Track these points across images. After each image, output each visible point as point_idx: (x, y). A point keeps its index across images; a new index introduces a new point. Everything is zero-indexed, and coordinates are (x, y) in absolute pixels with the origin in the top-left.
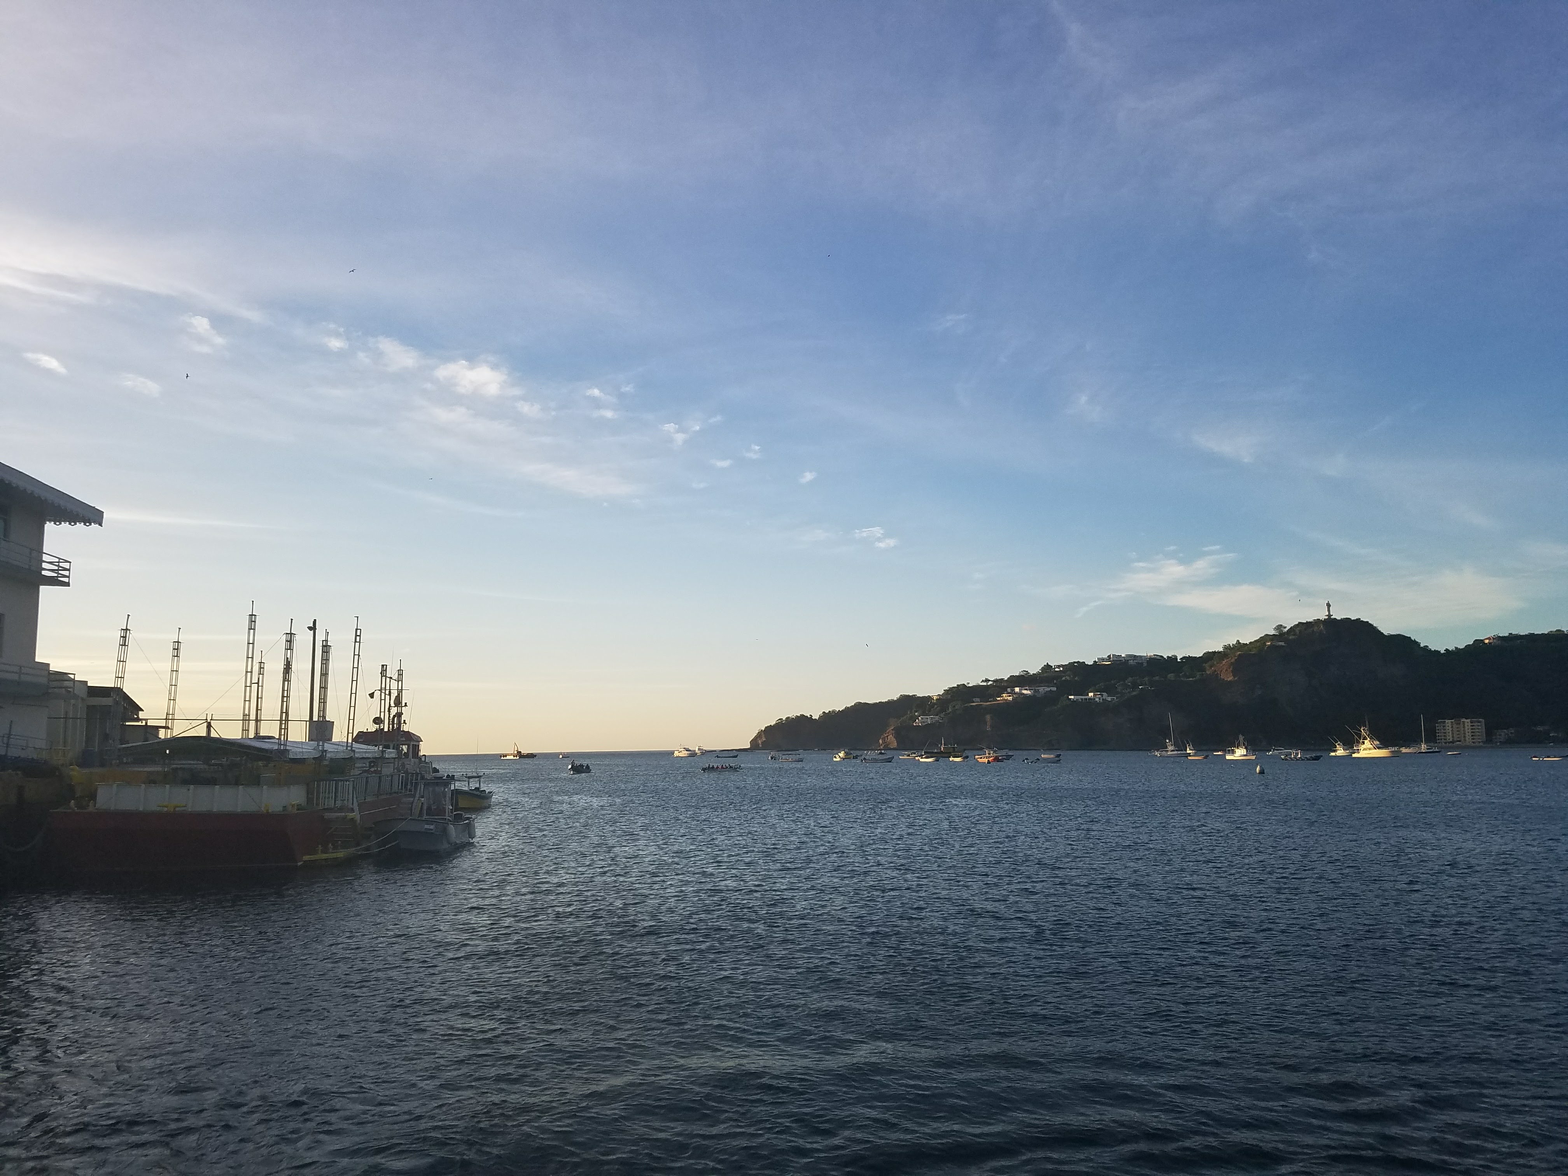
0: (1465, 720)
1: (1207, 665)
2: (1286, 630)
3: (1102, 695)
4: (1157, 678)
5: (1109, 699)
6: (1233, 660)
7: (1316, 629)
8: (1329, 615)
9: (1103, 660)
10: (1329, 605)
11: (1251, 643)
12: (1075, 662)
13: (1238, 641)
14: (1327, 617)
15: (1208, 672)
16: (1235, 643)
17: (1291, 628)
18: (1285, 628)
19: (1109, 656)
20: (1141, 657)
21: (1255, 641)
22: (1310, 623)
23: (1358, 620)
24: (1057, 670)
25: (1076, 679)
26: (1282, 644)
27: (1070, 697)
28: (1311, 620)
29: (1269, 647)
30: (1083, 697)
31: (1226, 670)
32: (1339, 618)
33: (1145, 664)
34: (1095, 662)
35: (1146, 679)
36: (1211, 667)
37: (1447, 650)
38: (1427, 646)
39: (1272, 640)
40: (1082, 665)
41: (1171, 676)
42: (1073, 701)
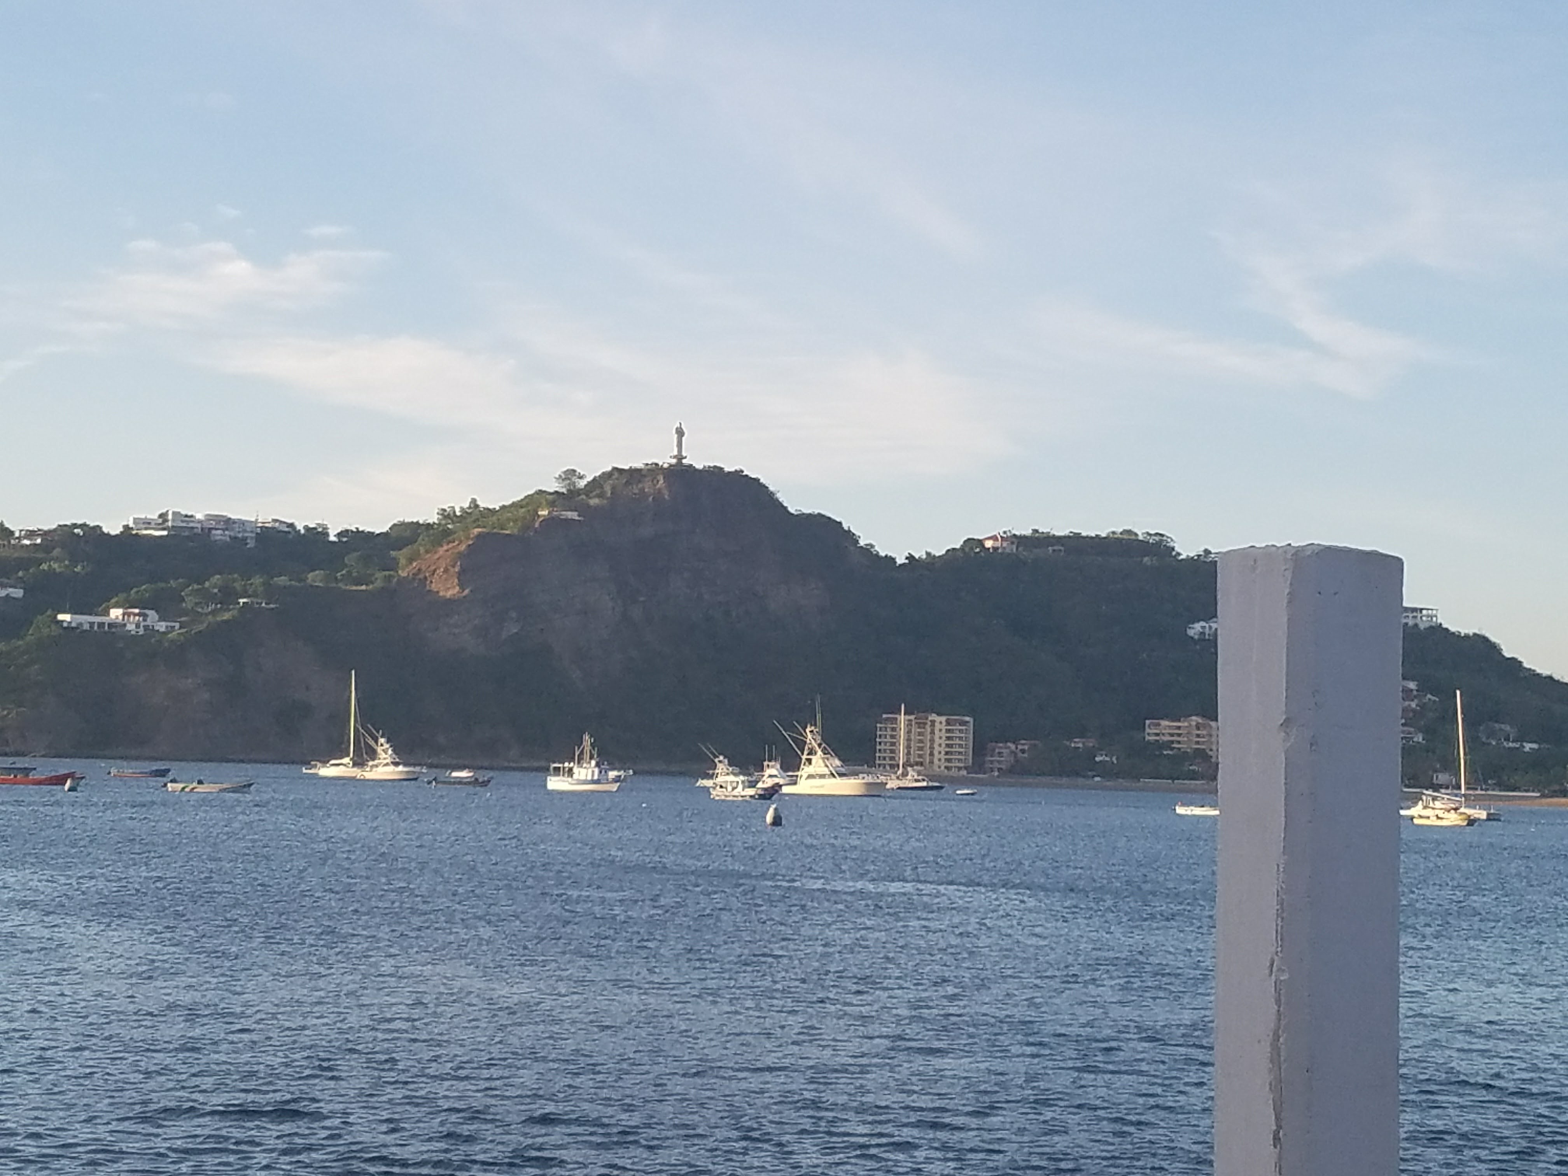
0: (938, 719)
1: (401, 556)
2: (582, 484)
3: (145, 616)
4: (282, 580)
5: (162, 626)
6: (463, 547)
7: (647, 487)
8: (680, 458)
9: (147, 523)
10: (680, 433)
11: (503, 507)
12: (75, 526)
13: (474, 501)
14: (674, 461)
15: (403, 574)
16: (466, 505)
17: (595, 479)
18: (581, 477)
19: (163, 516)
20: (243, 523)
21: (513, 505)
22: (638, 471)
23: (738, 475)
24: (27, 542)
25: (78, 569)
26: (573, 515)
27: (60, 617)
28: (639, 465)
29: (546, 521)
30: (97, 619)
31: (446, 571)
32: (699, 466)
33: (251, 544)
34: (127, 528)
35: (257, 580)
36: (411, 560)
37: (910, 558)
38: (872, 546)
39: (552, 504)
40: (94, 534)
41: (315, 578)
42: (69, 629)
